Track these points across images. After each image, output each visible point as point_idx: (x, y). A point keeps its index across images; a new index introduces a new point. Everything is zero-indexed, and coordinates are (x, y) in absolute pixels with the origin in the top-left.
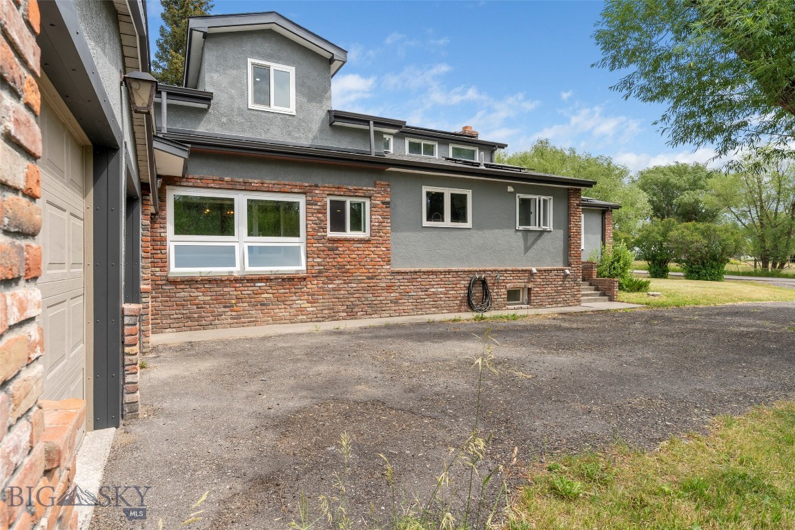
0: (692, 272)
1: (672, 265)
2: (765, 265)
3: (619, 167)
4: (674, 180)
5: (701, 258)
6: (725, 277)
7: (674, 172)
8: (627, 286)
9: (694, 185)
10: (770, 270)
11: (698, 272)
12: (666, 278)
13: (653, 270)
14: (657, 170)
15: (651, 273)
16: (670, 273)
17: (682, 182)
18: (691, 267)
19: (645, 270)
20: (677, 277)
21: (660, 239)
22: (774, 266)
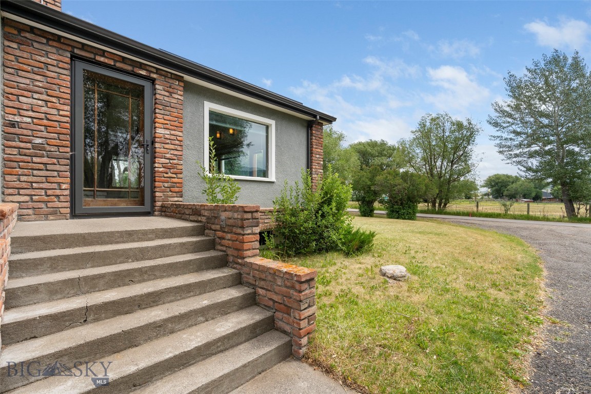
0: (393, 211)
1: (376, 204)
2: (434, 205)
3: (338, 133)
4: (369, 149)
5: (401, 200)
6: (418, 215)
7: (370, 145)
8: (343, 244)
9: (381, 154)
10: (437, 209)
11: (398, 212)
12: (372, 216)
13: (362, 209)
14: (360, 144)
15: (361, 212)
16: (375, 212)
17: (374, 152)
18: (393, 207)
19: (356, 208)
20: (381, 216)
21: (369, 183)
22: (440, 205)
